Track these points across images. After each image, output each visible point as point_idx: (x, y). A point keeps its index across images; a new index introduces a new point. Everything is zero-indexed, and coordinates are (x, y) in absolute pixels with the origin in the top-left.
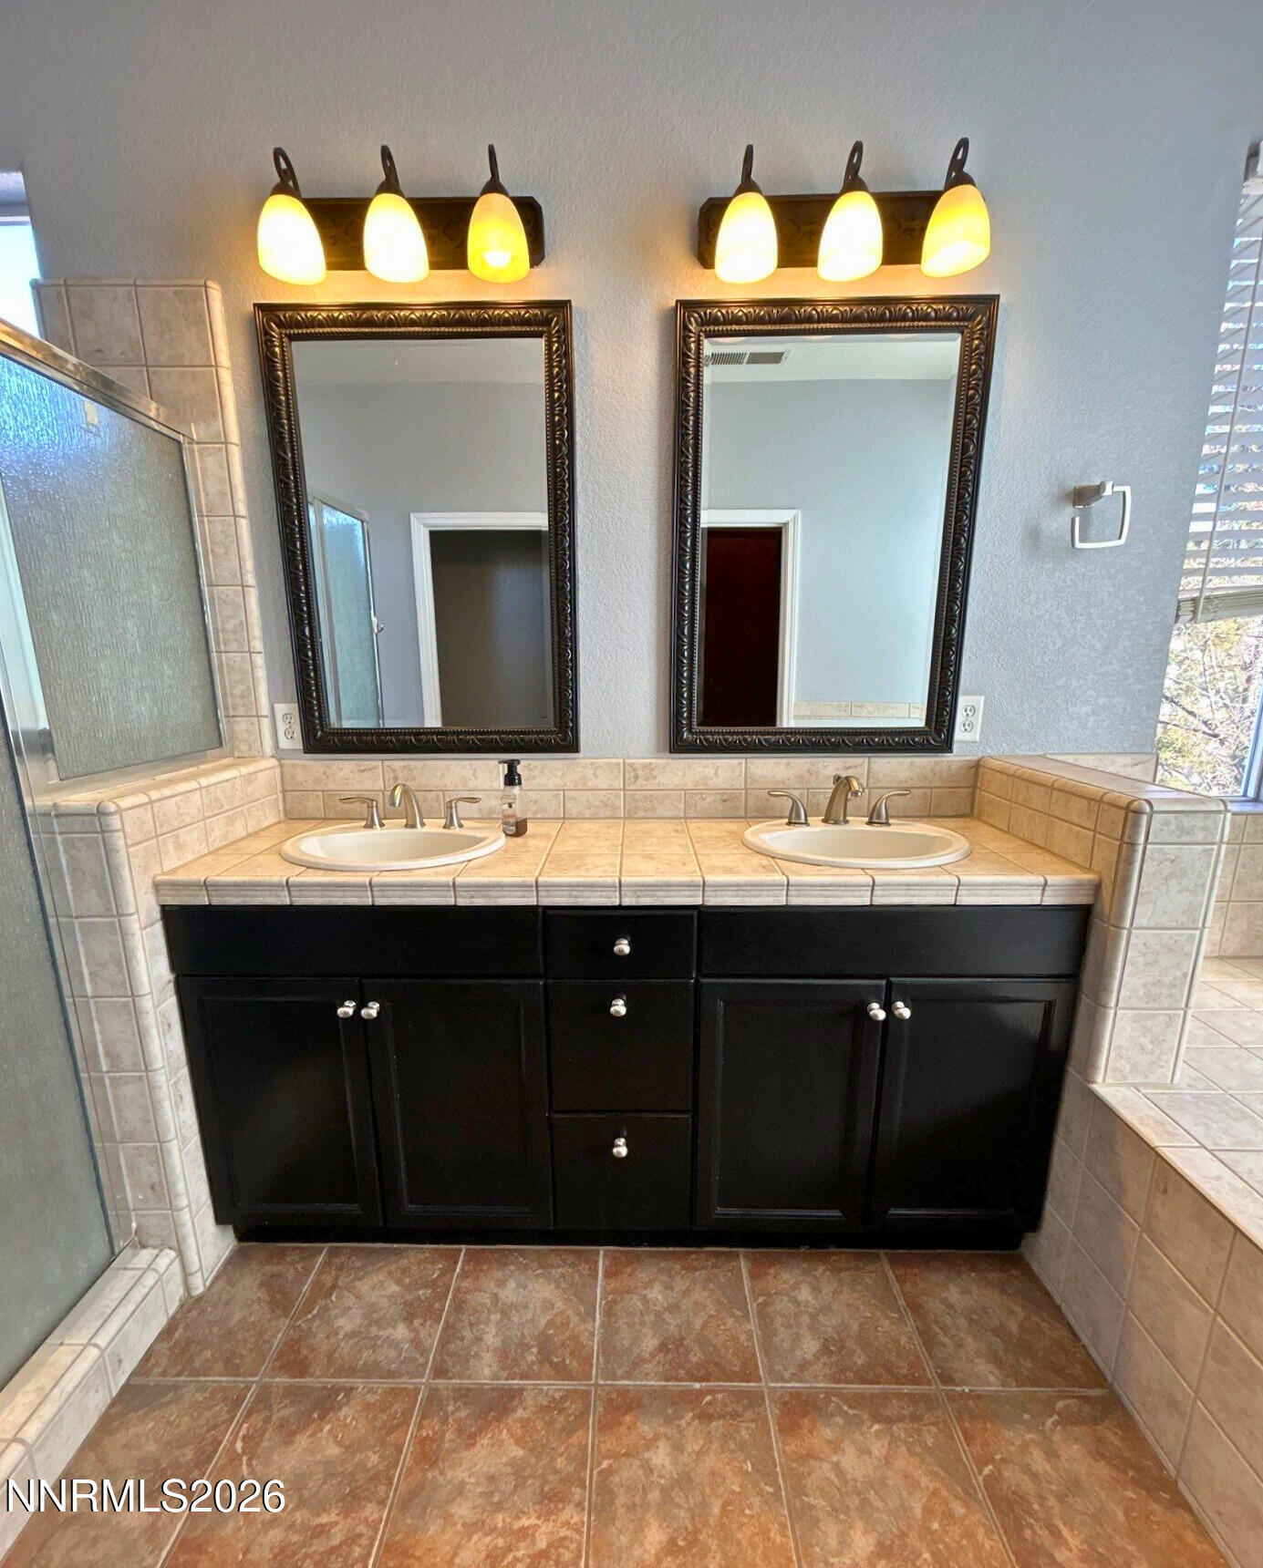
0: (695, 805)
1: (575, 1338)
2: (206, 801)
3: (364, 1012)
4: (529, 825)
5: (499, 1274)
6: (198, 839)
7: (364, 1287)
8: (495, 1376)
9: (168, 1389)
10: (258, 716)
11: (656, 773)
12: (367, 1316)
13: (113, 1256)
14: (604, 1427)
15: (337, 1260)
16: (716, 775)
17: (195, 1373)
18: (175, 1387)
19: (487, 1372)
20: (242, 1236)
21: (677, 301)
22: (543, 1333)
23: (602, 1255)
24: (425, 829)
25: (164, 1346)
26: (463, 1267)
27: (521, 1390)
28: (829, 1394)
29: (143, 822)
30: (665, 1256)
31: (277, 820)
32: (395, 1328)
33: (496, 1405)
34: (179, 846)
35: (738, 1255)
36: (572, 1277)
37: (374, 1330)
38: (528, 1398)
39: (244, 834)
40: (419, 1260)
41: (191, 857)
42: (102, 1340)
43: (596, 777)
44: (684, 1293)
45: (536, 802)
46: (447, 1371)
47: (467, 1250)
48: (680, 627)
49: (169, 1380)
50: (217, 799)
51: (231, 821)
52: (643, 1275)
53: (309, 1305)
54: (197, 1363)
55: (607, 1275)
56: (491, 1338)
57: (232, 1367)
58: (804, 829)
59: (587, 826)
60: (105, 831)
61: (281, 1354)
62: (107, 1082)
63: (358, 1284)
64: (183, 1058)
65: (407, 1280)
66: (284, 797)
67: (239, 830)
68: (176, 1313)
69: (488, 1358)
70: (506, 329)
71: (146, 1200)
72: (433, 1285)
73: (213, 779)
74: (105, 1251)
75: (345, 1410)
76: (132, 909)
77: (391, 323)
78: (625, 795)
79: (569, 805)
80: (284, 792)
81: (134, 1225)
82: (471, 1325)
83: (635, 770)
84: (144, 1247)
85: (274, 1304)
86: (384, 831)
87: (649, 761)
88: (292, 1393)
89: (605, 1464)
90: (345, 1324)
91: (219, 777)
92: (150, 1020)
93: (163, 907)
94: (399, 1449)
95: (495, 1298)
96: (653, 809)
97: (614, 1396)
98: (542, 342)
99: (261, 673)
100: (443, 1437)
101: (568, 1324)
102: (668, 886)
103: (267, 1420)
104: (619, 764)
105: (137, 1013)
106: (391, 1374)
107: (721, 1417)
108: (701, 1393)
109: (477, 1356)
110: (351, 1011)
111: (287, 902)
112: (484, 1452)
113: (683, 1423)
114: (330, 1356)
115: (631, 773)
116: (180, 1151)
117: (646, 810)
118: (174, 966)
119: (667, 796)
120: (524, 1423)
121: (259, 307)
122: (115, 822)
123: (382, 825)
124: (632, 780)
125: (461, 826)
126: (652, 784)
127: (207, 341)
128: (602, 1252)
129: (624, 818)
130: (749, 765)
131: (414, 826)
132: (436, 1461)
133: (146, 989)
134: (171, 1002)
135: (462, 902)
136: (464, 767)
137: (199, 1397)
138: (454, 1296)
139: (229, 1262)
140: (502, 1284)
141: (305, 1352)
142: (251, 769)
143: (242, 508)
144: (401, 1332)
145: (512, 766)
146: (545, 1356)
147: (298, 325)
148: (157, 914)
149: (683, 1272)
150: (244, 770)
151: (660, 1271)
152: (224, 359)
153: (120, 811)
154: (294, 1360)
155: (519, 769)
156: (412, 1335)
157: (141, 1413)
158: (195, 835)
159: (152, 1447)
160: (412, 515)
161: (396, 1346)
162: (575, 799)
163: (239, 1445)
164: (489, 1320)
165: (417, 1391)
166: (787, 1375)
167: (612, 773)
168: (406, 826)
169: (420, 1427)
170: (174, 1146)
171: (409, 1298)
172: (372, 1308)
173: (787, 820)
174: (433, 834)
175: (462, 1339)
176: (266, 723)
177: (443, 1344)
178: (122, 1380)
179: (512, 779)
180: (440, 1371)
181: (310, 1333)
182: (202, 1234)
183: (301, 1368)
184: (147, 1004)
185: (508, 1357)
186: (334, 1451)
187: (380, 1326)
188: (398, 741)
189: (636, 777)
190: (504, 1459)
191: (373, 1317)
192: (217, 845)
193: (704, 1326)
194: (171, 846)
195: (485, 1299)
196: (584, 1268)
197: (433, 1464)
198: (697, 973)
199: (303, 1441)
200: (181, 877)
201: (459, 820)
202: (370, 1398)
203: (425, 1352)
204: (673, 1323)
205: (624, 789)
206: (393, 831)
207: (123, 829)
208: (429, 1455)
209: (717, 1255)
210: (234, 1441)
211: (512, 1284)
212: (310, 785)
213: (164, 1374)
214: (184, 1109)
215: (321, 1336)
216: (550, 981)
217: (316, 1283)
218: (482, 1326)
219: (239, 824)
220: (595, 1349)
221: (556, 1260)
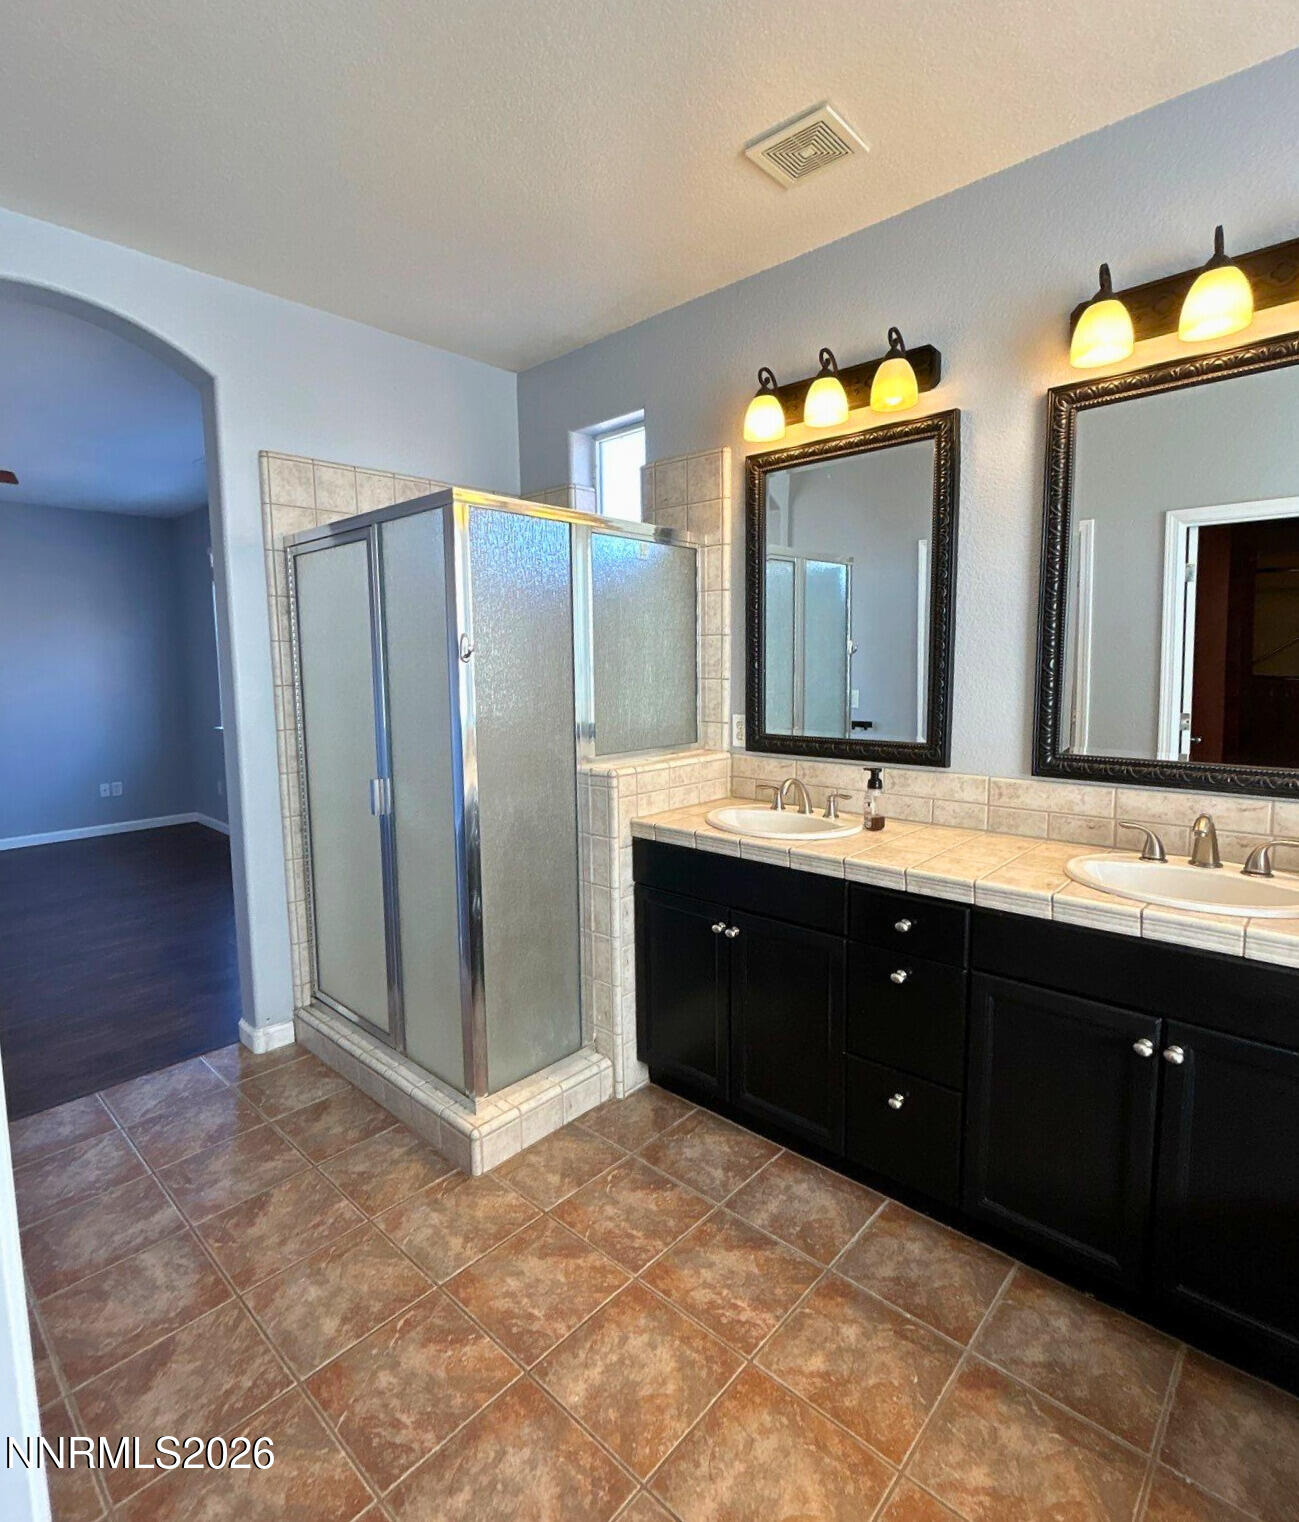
0: (1059, 829)
1: (832, 1239)
2: (673, 776)
3: (727, 931)
4: (886, 822)
5: (799, 1175)
6: (664, 800)
7: (709, 1139)
8: (763, 1226)
9: (588, 1134)
10: (722, 723)
11: (1020, 792)
12: (703, 1155)
13: (580, 1047)
14: (818, 1292)
15: (701, 1118)
16: (1083, 801)
17: (603, 1135)
18: (591, 1136)
19: (760, 1222)
20: (653, 1078)
21: (1049, 390)
22: (810, 1223)
23: (887, 1202)
24: (813, 816)
25: (594, 1114)
26: (776, 1160)
27: (776, 1243)
28: (1025, 1391)
29: (630, 785)
30: (941, 1231)
31: (724, 796)
32: (716, 1169)
33: (755, 1241)
34: (650, 803)
35: (1013, 1264)
36: (853, 1203)
37: (703, 1165)
38: (778, 1250)
39: (697, 802)
40: (751, 1142)
41: (656, 811)
42: (565, 1086)
43: (963, 791)
44: (940, 1260)
45: (909, 806)
46: (735, 1208)
47: (786, 1152)
48: (1046, 662)
49: (591, 1131)
50: (680, 776)
51: (688, 792)
52: (911, 1231)
53: (673, 1133)
54: (606, 1130)
55: (882, 1216)
56: (773, 1206)
57: (621, 1140)
58: (1157, 865)
59: (949, 833)
60: (610, 787)
61: (647, 1148)
62: (593, 938)
63: (706, 1136)
64: (632, 937)
65: (737, 1149)
66: (732, 780)
67: (693, 799)
68: (605, 1102)
69: (764, 1215)
70: (906, 439)
71: (601, 1021)
72: (752, 1160)
73: (679, 763)
74: (577, 1040)
75: (668, 1193)
76: (615, 835)
77: (827, 452)
78: (989, 809)
79: (937, 812)
80: (732, 777)
81: (595, 1035)
82: (764, 1193)
83: (999, 788)
84: (597, 1052)
85: (655, 1122)
86: (784, 813)
87: (1013, 781)
88: (644, 1169)
89: (807, 1311)
90: (688, 1153)
91: (687, 762)
92: (616, 905)
93: (634, 837)
94: (688, 1227)
95: (788, 1188)
96: (1017, 827)
97: (838, 1283)
98: (933, 443)
99: (727, 694)
100: (714, 1236)
101: (831, 1227)
102: (944, 882)
103: (628, 1175)
104: (984, 781)
105: (610, 898)
106: (703, 1192)
107: (913, 1341)
108: (908, 1321)
109: (758, 1210)
110: (720, 929)
111: (694, 846)
112: (734, 1257)
113: (880, 1327)
114: (673, 1163)
115: (995, 790)
116: (622, 996)
117: (1010, 826)
118: (635, 877)
119: (1031, 815)
120: (767, 1260)
121: (749, 458)
122: (614, 782)
123: (783, 808)
124: (996, 797)
125: (836, 816)
126: (1015, 802)
127: (719, 485)
128: (886, 1202)
129: (987, 831)
130: (1120, 795)
131: (804, 812)
132: (706, 1244)
133: (616, 885)
134: (630, 899)
135: (794, 866)
136: (853, 772)
137: (601, 1146)
138: (762, 1172)
139: (640, 1090)
140: (798, 1182)
141: (661, 1154)
142: (709, 758)
143: (727, 585)
144: (719, 1174)
145: (875, 773)
146: (802, 1235)
147: (770, 464)
148: (629, 841)
149: (949, 1248)
150: (702, 759)
151: (929, 1236)
152: (727, 492)
153: (618, 777)
154: (653, 1154)
155: (881, 776)
156: (724, 1179)
157: (573, 1138)
158: (662, 797)
159: (572, 1156)
160: (920, 542)
161: (713, 1179)
162: (943, 809)
163: (610, 1178)
164: (777, 1196)
165: (712, 1207)
166: (994, 1356)
167: (977, 788)
168: (799, 812)
169: (704, 1224)
170: (619, 991)
171: (733, 1159)
172: (709, 1152)
173: (1140, 855)
174: (816, 820)
175: (754, 1197)
176: (726, 727)
177: (740, 1192)
178: (570, 1119)
179: (874, 783)
180: (730, 1205)
181: (667, 1147)
182: (628, 1059)
183: (656, 1161)
184: (616, 894)
185: (777, 1222)
186: (653, 1207)
187: (707, 1163)
188: (807, 746)
189: (1001, 795)
190: (745, 1268)
191: (705, 1157)
192: (677, 806)
193: (943, 1288)
194: (644, 801)
195: (783, 1185)
196: (866, 1204)
197: (703, 1245)
198: (970, 964)
199: (640, 1194)
200: (645, 821)
201: (836, 810)
202: (684, 1196)
203: (727, 1191)
204: (914, 1273)
205: (989, 805)
206: (790, 814)
207: (618, 787)
208: (702, 1238)
209: (991, 1254)
210: (608, 1175)
211: (804, 1186)
212: (748, 774)
213: (589, 1127)
214: (628, 970)
215: (673, 1151)
216: (851, 942)
217: (683, 1124)
218: (771, 1198)
219: (694, 795)
220: (842, 1251)
221: (846, 1187)
